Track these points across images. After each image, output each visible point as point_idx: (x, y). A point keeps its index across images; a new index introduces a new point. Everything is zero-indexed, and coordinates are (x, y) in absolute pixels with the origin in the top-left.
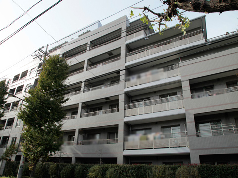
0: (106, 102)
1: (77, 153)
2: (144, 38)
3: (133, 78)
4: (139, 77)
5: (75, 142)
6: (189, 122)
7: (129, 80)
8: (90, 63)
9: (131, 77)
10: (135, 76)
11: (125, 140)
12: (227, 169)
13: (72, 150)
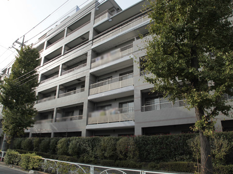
0: (79, 83)
1: (55, 129)
2: (108, 21)
3: (98, 60)
4: (102, 58)
5: (54, 119)
6: (136, 98)
7: (94, 61)
8: (67, 48)
9: (96, 59)
10: (99, 58)
11: (88, 116)
12: (157, 139)
13: (51, 126)
